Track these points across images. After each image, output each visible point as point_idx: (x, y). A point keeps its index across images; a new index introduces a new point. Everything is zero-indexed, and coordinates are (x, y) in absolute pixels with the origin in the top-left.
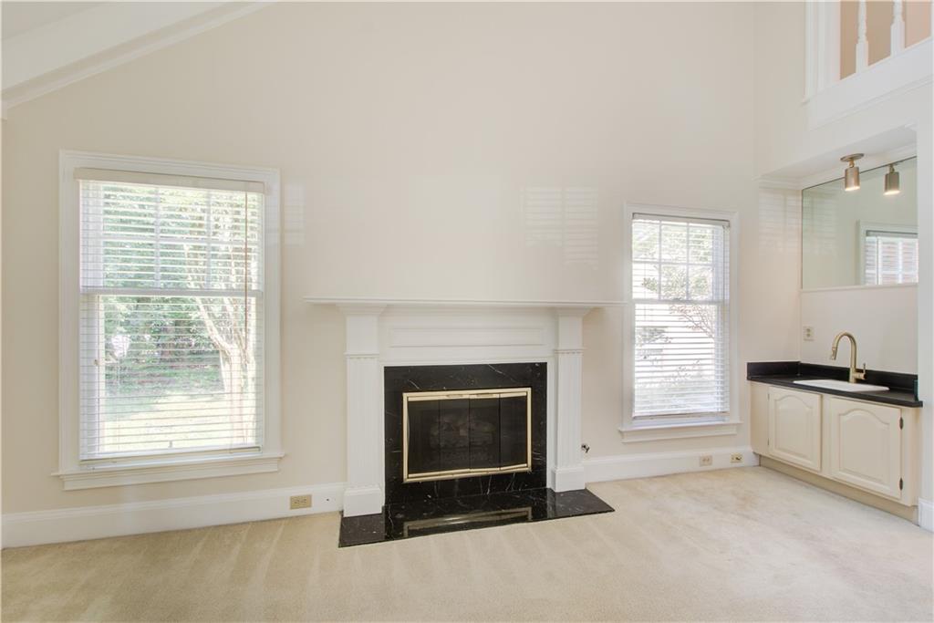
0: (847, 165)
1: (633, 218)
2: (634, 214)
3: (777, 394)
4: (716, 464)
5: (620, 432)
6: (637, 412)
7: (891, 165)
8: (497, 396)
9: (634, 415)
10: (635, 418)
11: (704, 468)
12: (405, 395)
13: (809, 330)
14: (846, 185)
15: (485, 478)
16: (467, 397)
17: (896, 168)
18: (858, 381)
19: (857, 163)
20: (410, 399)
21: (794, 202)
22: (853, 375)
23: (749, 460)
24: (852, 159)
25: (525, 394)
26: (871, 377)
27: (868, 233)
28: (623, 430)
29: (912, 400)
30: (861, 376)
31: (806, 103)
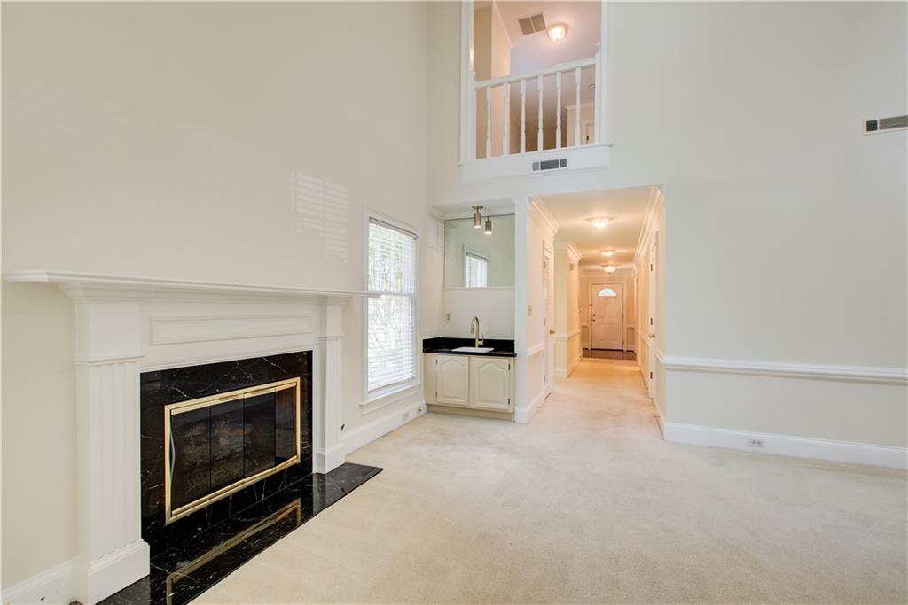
0: (475, 212)
1: (370, 222)
2: (370, 218)
3: (441, 360)
4: (411, 417)
5: (361, 406)
6: (371, 387)
7: (488, 217)
8: (272, 390)
9: (369, 390)
10: (370, 392)
11: (407, 421)
12: (167, 408)
13: (448, 316)
14: (475, 224)
15: (259, 484)
16: (241, 397)
17: (491, 219)
18: (480, 346)
19: (480, 211)
20: (174, 413)
21: (441, 227)
22: (478, 343)
23: (424, 409)
24: (478, 208)
25: (294, 384)
26: (487, 343)
27: (467, 254)
28: (364, 403)
29: (512, 353)
30: (481, 343)
31: (459, 166)
